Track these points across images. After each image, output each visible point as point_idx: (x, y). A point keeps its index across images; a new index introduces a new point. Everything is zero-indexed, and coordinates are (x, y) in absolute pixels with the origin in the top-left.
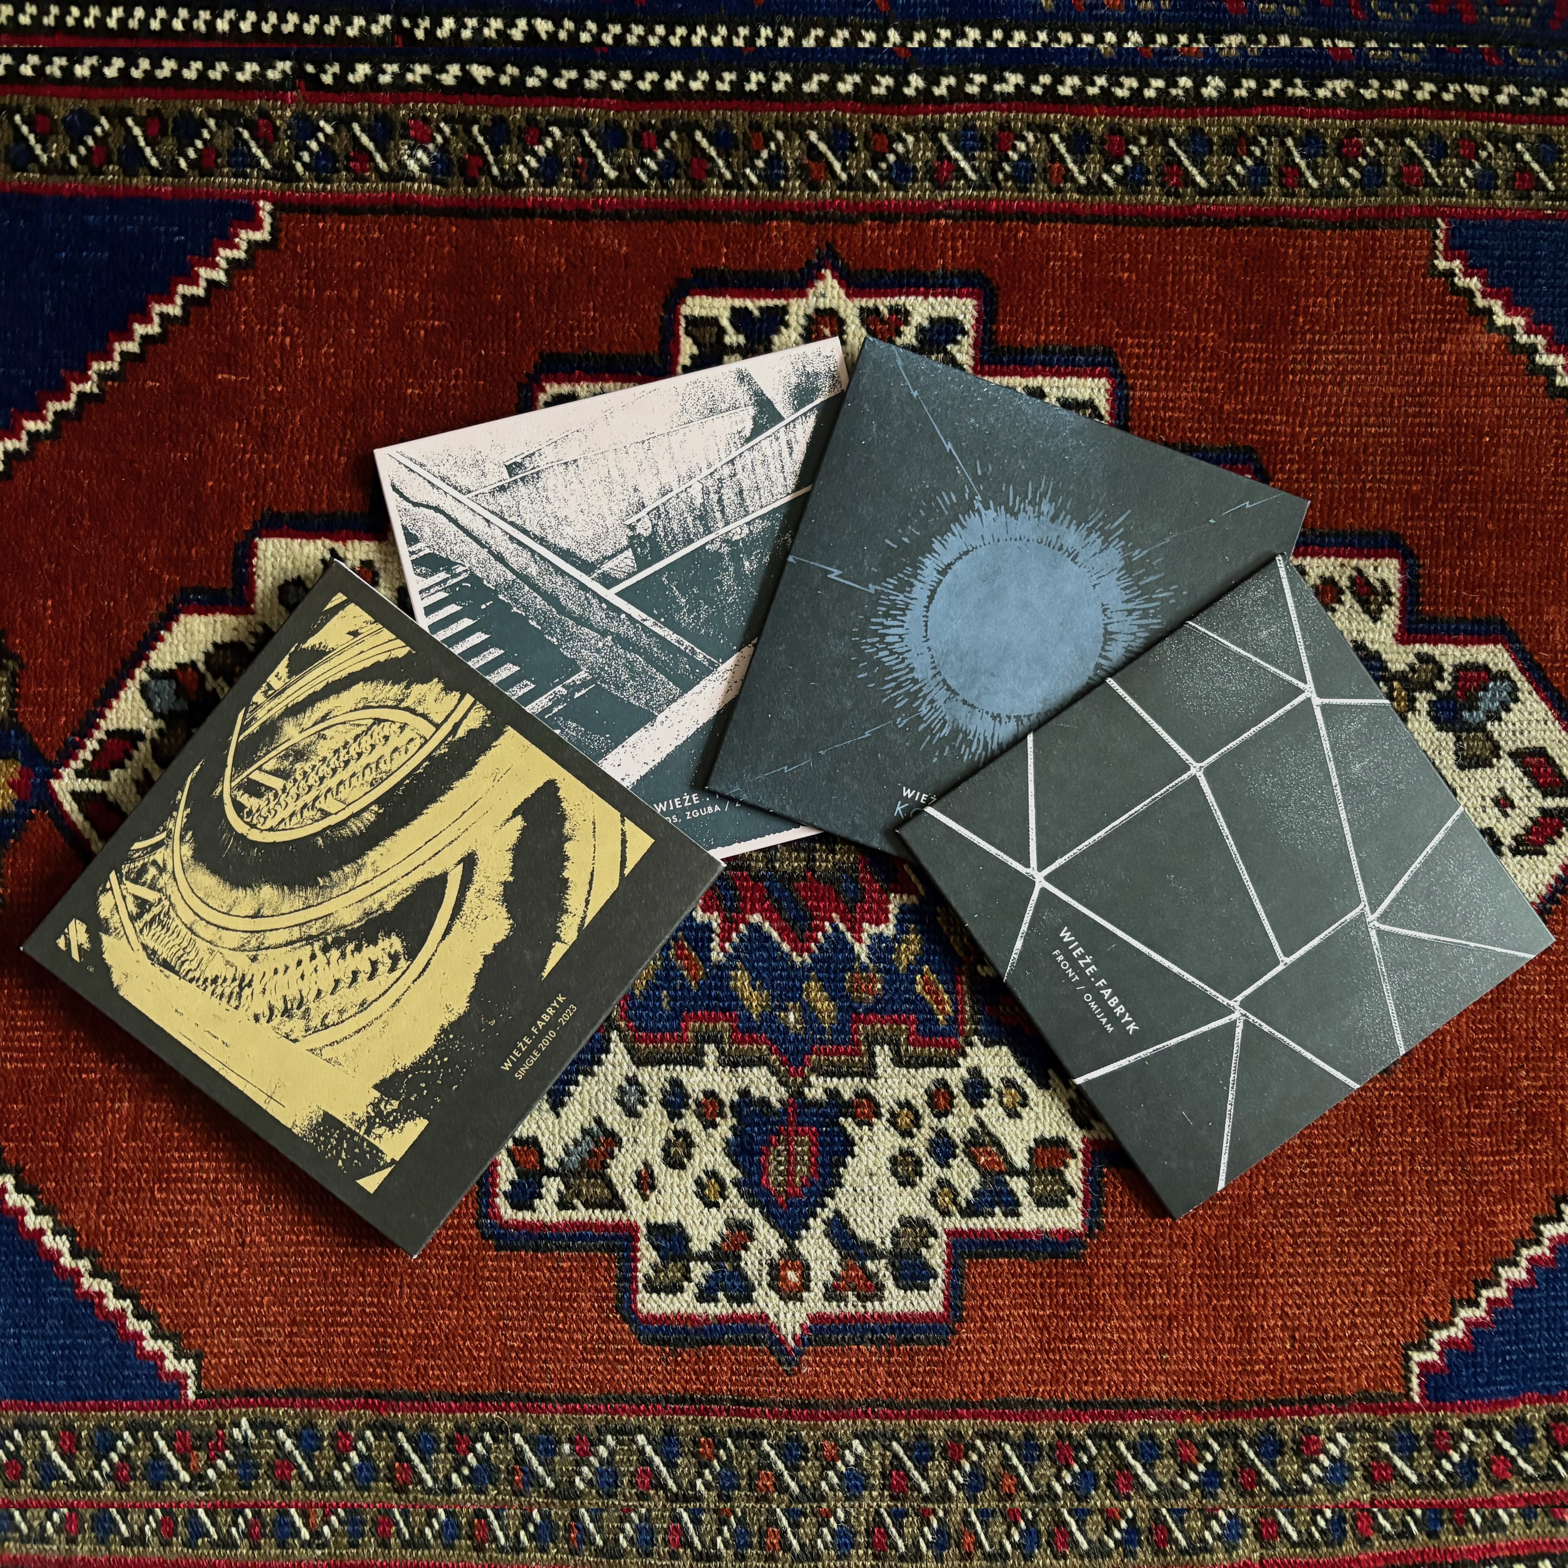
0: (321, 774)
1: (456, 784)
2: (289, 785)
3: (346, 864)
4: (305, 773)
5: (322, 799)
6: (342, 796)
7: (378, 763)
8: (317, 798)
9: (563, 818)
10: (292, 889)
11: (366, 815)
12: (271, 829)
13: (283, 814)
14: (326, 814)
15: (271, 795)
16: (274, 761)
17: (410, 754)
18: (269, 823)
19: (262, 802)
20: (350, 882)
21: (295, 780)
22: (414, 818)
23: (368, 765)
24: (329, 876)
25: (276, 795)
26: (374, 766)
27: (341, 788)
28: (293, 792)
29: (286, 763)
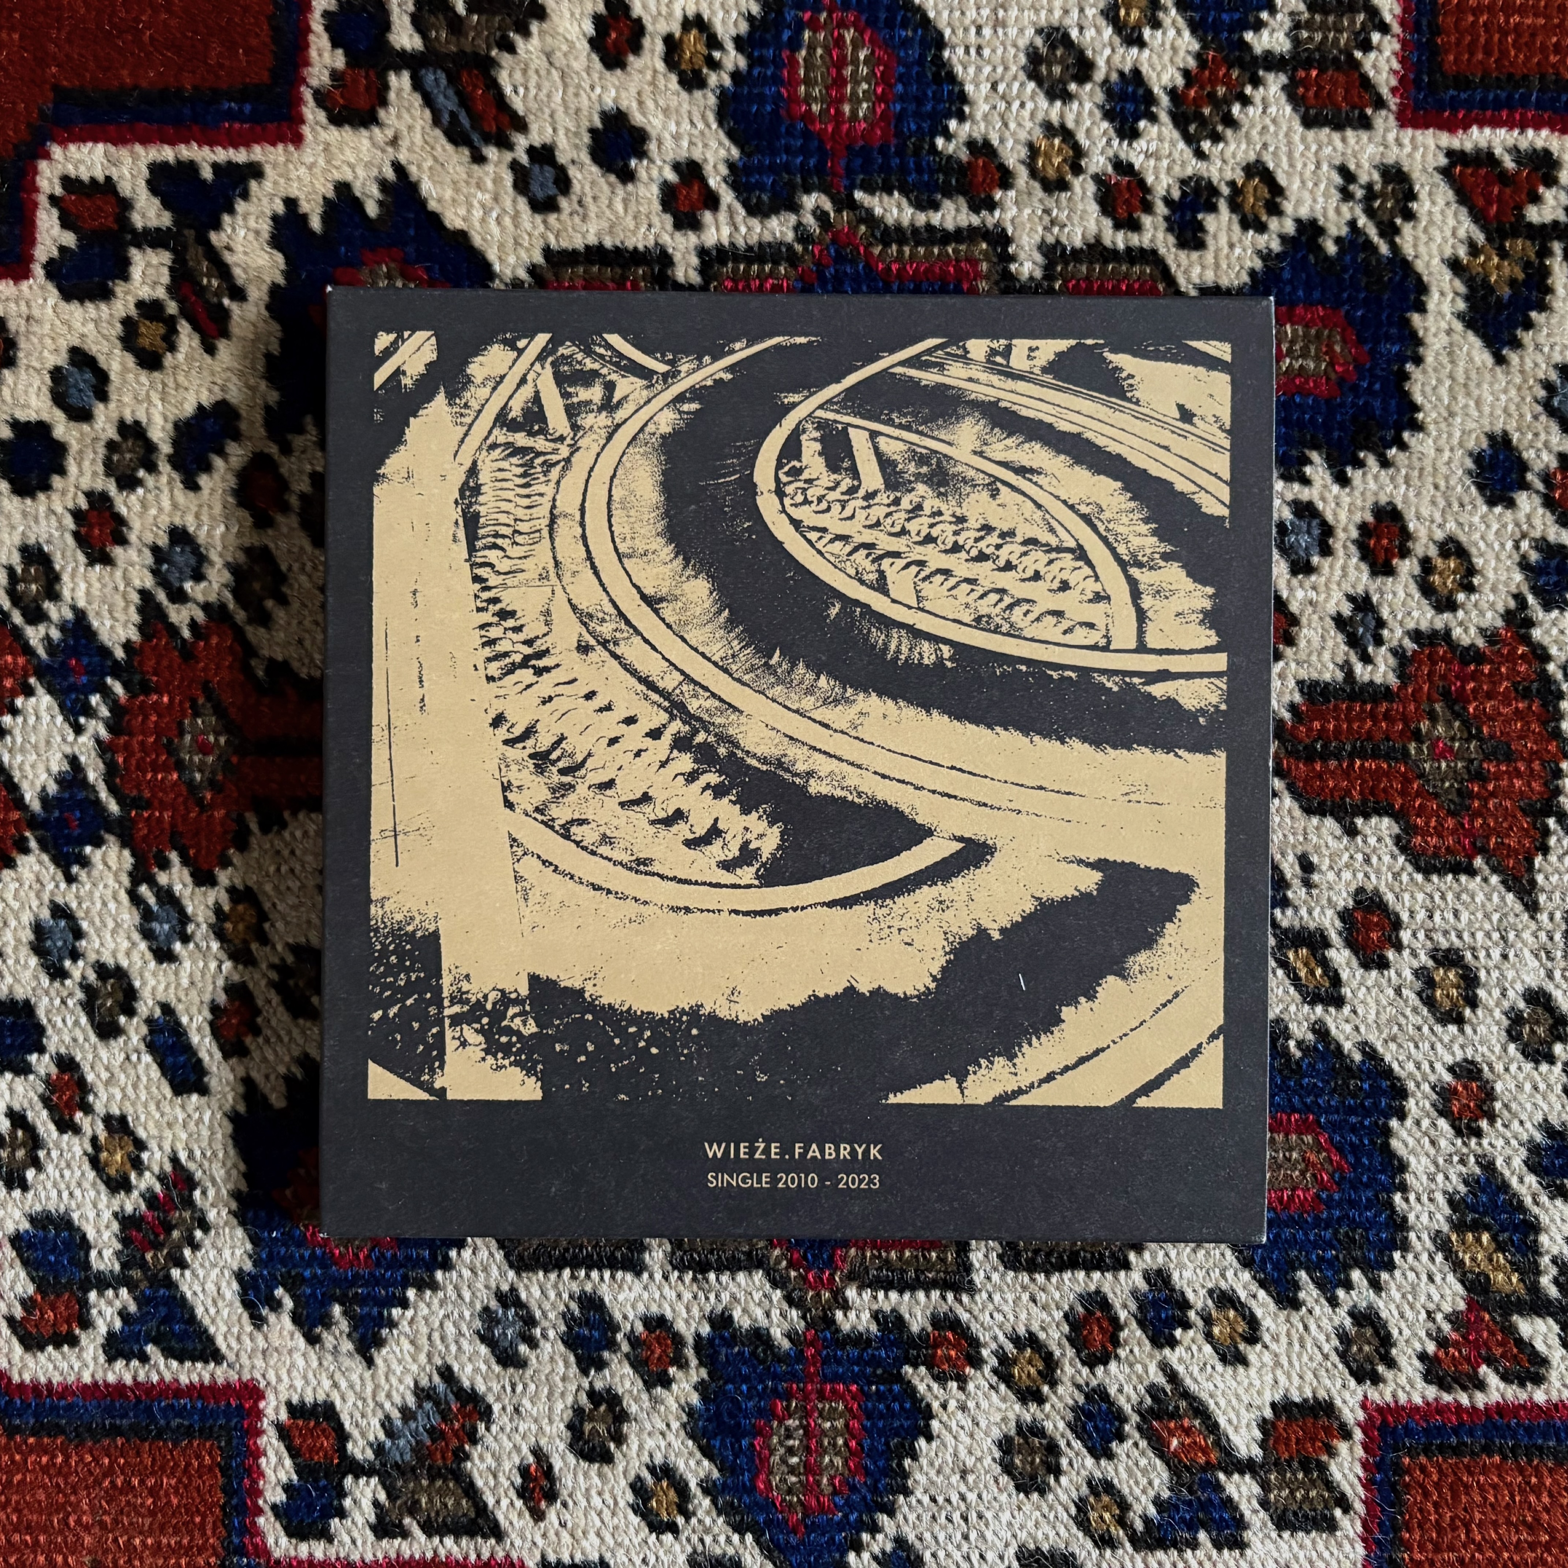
0: (935, 532)
1: (1076, 743)
2: (883, 498)
3: (830, 674)
4: (919, 507)
5: (900, 563)
6: (927, 589)
7: (1018, 602)
8: (897, 555)
9: (1149, 942)
10: (731, 624)
11: (926, 647)
12: (796, 524)
13: (833, 522)
14: (881, 586)
15: (847, 483)
16: (901, 446)
17: (1068, 639)
18: (804, 514)
19: (827, 479)
20: (808, 703)
21: (897, 502)
22: (976, 722)
23: (1002, 591)
24: (794, 665)
25: (852, 491)
26: (1008, 600)
27: (939, 578)
28: (878, 512)
29: (912, 468)
